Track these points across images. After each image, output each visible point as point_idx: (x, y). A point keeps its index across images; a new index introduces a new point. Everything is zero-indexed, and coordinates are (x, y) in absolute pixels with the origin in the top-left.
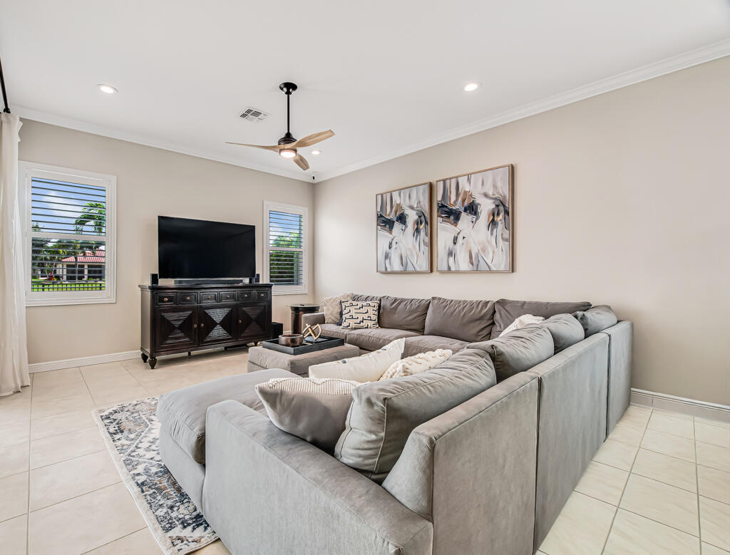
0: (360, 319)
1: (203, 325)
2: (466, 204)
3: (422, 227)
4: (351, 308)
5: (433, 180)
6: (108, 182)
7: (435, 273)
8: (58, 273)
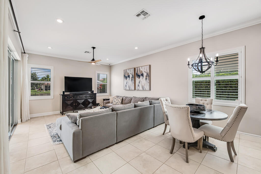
0: (117, 102)
1: (76, 104)
2: (141, 74)
3: (133, 79)
4: (115, 99)
5: (135, 67)
6: (51, 68)
7: (136, 90)
8: (42, 88)
